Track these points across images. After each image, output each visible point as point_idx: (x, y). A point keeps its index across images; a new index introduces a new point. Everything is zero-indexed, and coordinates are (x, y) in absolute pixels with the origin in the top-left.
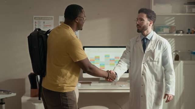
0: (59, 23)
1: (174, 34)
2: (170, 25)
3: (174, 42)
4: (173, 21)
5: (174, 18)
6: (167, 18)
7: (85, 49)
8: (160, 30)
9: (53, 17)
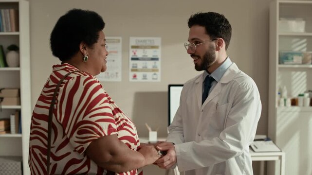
0: (130, 47)
1: (309, 64)
2: (300, 50)
3: (305, 77)
4: (305, 45)
5: (305, 40)
6: (295, 40)
7: (172, 88)
8: (287, 59)
9: (120, 38)
